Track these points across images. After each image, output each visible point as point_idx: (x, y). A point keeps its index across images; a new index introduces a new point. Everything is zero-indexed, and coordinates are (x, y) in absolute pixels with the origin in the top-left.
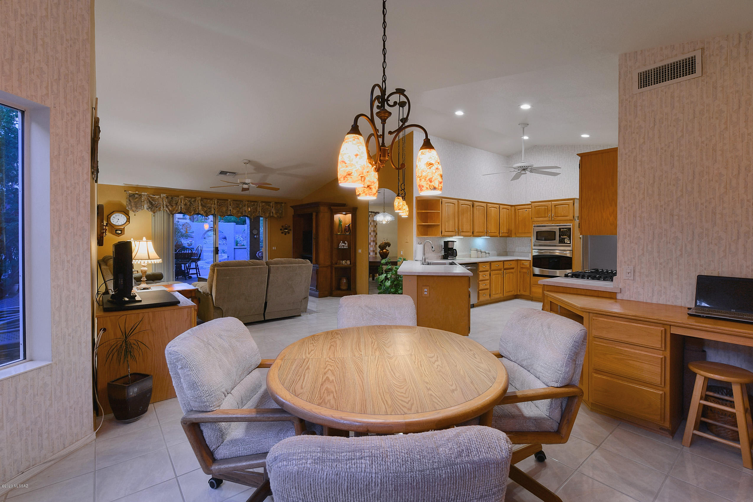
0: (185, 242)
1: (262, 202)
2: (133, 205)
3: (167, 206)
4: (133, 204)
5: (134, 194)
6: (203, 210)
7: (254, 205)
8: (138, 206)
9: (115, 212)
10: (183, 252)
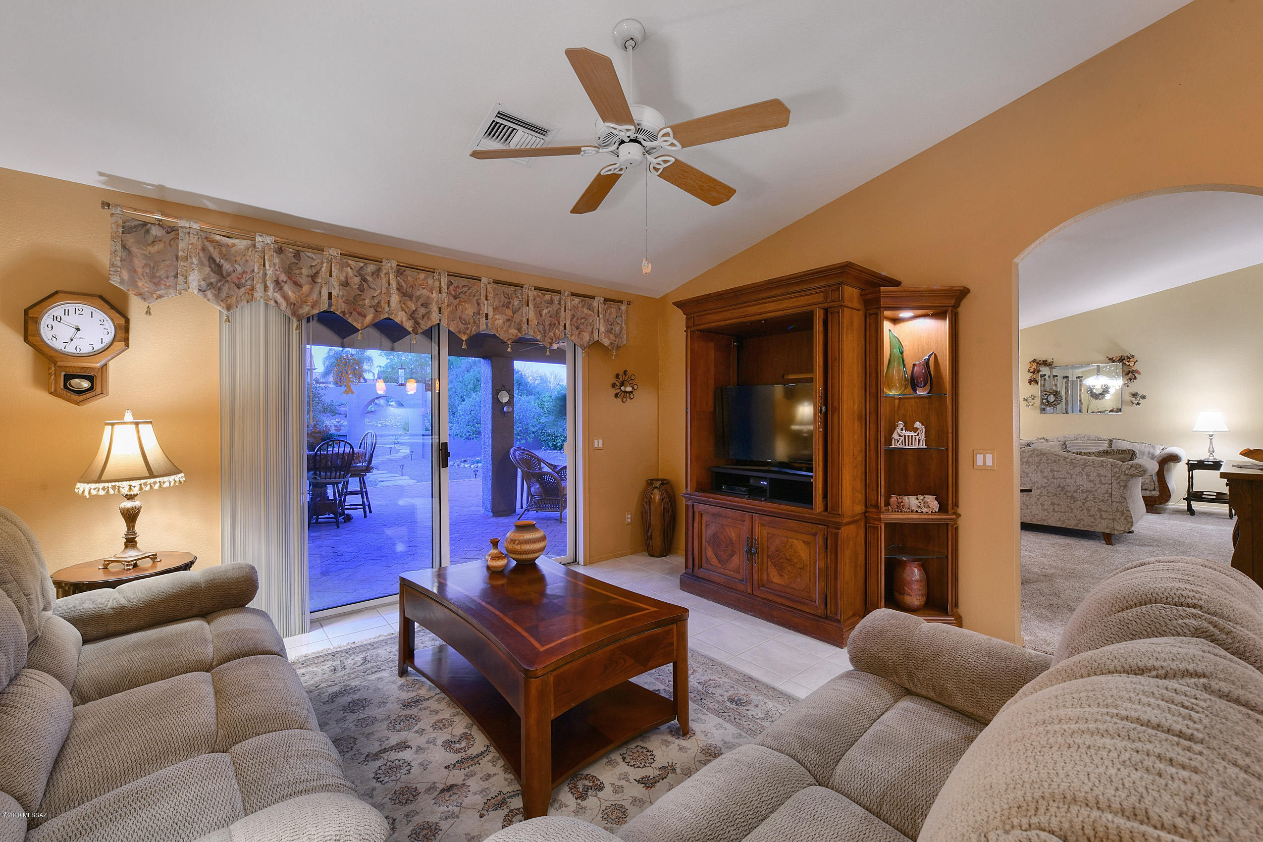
0: (330, 423)
1: (573, 294)
2: (140, 270)
3: (277, 282)
4: (138, 263)
5: (145, 224)
6: (403, 310)
7: (551, 302)
8: (161, 273)
9: (60, 295)
10: (330, 449)
